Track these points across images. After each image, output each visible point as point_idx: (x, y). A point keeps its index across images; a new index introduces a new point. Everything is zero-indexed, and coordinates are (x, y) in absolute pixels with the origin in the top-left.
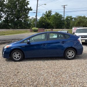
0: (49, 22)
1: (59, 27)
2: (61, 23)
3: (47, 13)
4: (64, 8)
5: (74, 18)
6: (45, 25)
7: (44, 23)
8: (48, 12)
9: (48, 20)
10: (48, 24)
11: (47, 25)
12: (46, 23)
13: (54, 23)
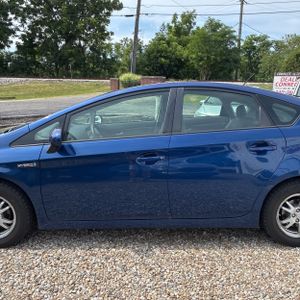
0: (185, 53)
1: (221, 74)
2: (227, 61)
3: (179, 19)
5: (277, 43)
6: (169, 65)
7: (163, 59)
8: (183, 16)
9: (179, 47)
10: (180, 60)
11: (176, 66)
12: (174, 57)
13: (201, 59)
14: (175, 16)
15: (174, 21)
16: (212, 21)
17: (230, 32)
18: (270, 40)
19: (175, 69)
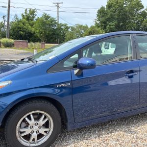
0: (33, 30)
1: (51, 40)
3: (28, 12)
4: (58, 7)
6: (25, 35)
7: (22, 32)
8: (30, 11)
9: (30, 26)
10: (30, 33)
11: (28, 36)
12: (27, 31)
13: (42, 33)
14: (26, 10)
15: (26, 13)
16: (46, 14)
17: (54, 21)
18: (69, 26)
19: (28, 37)
